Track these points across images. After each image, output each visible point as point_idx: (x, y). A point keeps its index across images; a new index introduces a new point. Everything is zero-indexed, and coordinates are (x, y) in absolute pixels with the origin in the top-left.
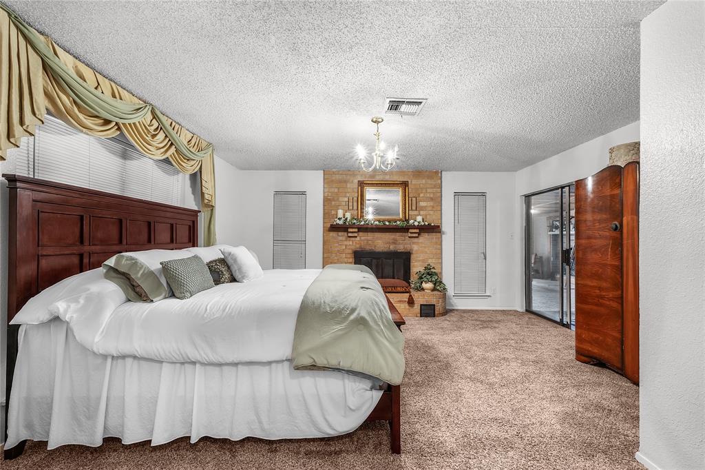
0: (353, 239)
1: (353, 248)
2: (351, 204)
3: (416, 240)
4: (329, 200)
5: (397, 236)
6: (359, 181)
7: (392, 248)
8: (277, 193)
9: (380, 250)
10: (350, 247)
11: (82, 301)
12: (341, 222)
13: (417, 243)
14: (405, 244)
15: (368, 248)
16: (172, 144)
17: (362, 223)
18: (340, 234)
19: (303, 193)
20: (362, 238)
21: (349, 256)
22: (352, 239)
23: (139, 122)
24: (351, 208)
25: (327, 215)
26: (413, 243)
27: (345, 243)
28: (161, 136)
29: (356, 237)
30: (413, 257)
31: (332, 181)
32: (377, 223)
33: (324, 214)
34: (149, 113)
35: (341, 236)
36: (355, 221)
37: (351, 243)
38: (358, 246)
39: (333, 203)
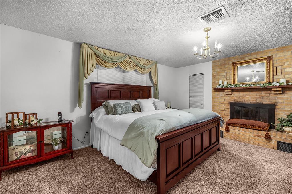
0: (230, 96)
1: (230, 100)
2: (228, 76)
3: (281, 96)
4: (215, 75)
5: (263, 93)
6: (232, 63)
7: (258, 101)
8: (191, 75)
9: (249, 102)
10: (227, 100)
11: (97, 113)
12: (220, 87)
13: (283, 98)
14: (271, 99)
15: (239, 101)
16: (136, 65)
17: (234, 86)
18: (221, 93)
19: (202, 74)
20: (236, 95)
21: (226, 105)
22: (228, 96)
23: (123, 61)
24: (228, 78)
25: (214, 83)
26: (278, 98)
27: (225, 98)
28: (132, 63)
29: (231, 94)
30: (277, 108)
31: (217, 65)
32: (244, 86)
33: (212, 83)
34: (128, 57)
35: (222, 94)
36: (230, 86)
37: (228, 98)
38: (232, 100)
39: (217, 77)
